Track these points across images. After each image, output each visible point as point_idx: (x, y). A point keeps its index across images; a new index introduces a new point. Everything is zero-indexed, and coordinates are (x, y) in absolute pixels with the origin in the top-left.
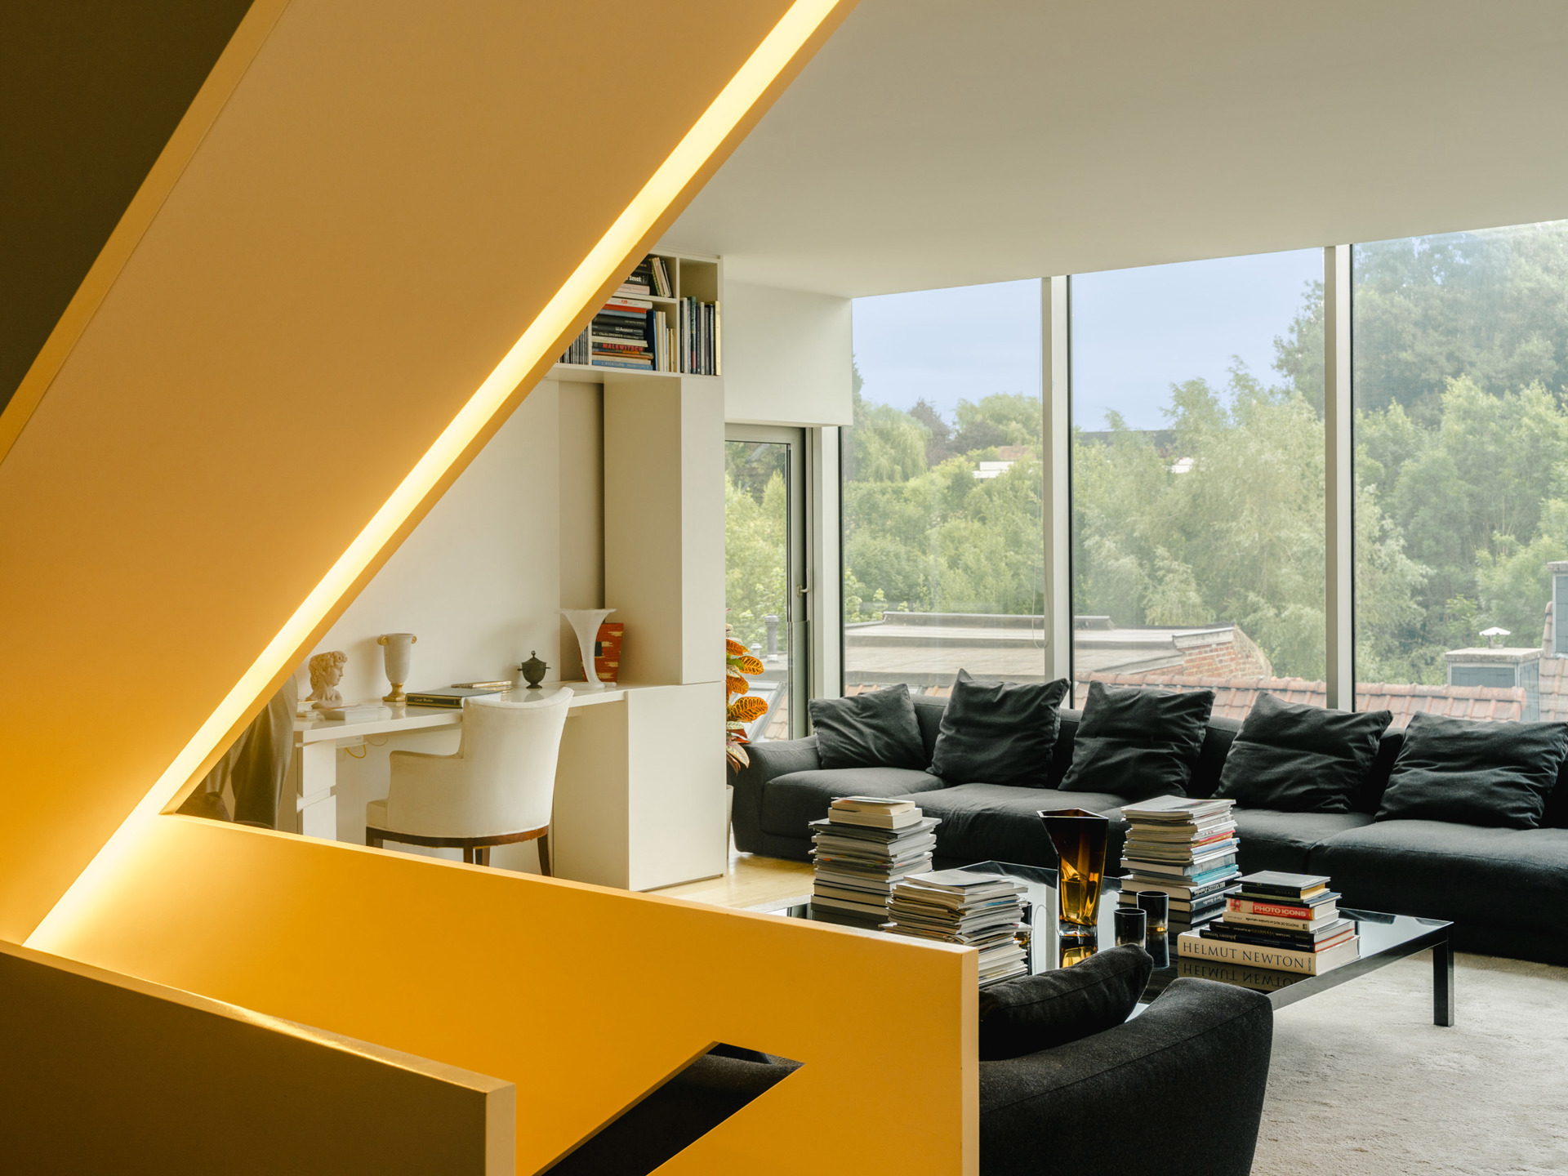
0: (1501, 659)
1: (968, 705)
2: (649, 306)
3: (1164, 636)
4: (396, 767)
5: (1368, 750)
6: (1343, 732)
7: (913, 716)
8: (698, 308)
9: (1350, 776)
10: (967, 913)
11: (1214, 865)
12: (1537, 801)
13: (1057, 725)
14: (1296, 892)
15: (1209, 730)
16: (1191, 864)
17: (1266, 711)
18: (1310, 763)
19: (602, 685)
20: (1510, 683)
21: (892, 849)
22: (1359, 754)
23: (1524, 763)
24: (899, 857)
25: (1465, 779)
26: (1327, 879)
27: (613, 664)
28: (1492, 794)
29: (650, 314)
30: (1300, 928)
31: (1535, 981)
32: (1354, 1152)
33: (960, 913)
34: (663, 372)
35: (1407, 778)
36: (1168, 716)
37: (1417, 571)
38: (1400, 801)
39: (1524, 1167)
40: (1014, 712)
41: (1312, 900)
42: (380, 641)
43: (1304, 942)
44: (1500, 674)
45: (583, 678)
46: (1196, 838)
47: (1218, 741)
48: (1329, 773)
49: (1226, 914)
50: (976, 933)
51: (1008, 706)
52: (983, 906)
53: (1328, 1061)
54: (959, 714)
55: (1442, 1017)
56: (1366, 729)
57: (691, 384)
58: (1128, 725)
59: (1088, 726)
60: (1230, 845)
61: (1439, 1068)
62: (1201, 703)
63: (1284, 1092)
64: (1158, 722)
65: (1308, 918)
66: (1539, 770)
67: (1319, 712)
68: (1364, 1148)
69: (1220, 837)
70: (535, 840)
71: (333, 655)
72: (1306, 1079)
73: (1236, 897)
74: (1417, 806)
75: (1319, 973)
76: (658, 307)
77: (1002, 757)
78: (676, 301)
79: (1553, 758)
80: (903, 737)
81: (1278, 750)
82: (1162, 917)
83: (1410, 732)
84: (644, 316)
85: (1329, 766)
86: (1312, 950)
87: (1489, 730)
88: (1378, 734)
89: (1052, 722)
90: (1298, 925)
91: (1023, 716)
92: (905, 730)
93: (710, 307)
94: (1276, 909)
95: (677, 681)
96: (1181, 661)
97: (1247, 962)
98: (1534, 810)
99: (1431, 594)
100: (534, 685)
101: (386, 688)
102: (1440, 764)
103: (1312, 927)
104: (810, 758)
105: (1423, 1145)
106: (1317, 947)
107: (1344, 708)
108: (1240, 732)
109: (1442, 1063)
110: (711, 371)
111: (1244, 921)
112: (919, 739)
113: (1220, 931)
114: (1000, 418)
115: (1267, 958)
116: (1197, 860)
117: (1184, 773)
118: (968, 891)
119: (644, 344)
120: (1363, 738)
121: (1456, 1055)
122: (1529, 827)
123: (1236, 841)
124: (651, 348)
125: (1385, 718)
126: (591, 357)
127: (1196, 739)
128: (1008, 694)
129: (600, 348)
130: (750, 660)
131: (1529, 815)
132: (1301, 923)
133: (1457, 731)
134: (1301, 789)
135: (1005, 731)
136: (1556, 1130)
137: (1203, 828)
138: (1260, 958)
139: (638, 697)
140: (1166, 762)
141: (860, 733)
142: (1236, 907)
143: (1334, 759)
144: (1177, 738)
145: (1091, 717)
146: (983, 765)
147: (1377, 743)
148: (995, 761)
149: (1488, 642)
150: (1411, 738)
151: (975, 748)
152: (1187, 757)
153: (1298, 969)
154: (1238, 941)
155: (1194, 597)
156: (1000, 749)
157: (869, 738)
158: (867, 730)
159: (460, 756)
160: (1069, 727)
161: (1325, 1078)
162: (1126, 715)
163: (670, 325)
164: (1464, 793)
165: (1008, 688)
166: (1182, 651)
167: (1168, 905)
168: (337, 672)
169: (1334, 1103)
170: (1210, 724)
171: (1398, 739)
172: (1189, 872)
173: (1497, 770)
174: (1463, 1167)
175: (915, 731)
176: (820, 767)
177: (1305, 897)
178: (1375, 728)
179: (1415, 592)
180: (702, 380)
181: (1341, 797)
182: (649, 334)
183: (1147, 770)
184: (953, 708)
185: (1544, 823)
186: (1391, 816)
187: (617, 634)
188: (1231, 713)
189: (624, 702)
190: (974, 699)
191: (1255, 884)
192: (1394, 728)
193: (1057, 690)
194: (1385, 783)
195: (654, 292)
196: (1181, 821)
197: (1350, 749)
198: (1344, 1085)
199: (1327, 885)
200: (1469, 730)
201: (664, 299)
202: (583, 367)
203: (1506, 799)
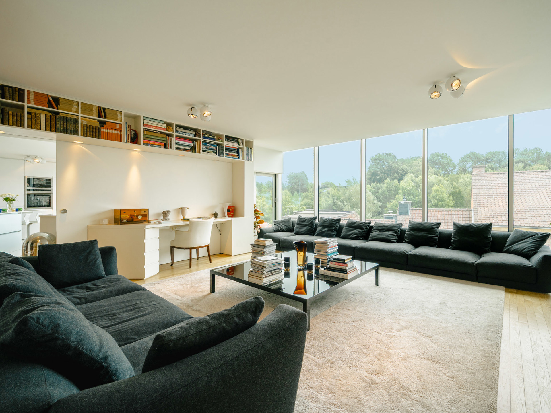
0: (391, 215)
1: (300, 221)
2: (238, 147)
3: (345, 213)
4: (176, 234)
5: (367, 229)
6: (363, 225)
7: (291, 223)
8: (248, 149)
9: (363, 233)
10: (266, 267)
11: (333, 252)
12: (396, 238)
13: (315, 224)
14: (344, 260)
15: (340, 225)
16: (327, 252)
17: (350, 222)
18: (357, 231)
19: (228, 217)
20: (393, 219)
21: (265, 250)
22: (365, 229)
23: (394, 231)
24: (266, 251)
25: (383, 234)
26: (352, 257)
27: (232, 214)
28: (388, 236)
29: (238, 149)
30: (345, 268)
31: (396, 273)
32: (352, 327)
33: (265, 267)
34: (241, 159)
35: (373, 234)
36: (333, 223)
37: (380, 204)
38: (372, 238)
39: (393, 331)
40: (307, 222)
41: (348, 262)
42: (180, 209)
43: (345, 271)
44: (391, 218)
45: (225, 216)
46: (328, 246)
47: (341, 228)
48: (360, 233)
49: (329, 265)
50: (269, 271)
51: (306, 221)
52: (271, 265)
53: (352, 296)
54: (298, 223)
55: (377, 284)
56: (367, 225)
57: (247, 163)
58: (326, 224)
59: (320, 224)
60: (336, 248)
61: (376, 298)
62: (338, 221)
63: (340, 306)
64: (331, 224)
65: (347, 266)
66: (397, 232)
67: (359, 222)
68: (355, 325)
69: (334, 246)
70: (206, 247)
71: (167, 211)
72: (346, 301)
73: (332, 261)
74: (375, 239)
75: (348, 279)
76: (240, 148)
77: (305, 230)
78: (244, 147)
79: (399, 230)
80: (289, 227)
81: (351, 229)
82: (319, 264)
83: (374, 225)
84: (237, 149)
85: (360, 232)
86: (347, 274)
87: (388, 225)
88: (369, 226)
89: (314, 224)
90: (344, 268)
91: (309, 223)
92: (289, 225)
93: (251, 149)
94: (340, 264)
95: (243, 217)
96: (347, 216)
97: (333, 276)
98: (396, 239)
99: (382, 207)
100: (216, 217)
101: (182, 218)
102: (379, 231)
103: (347, 268)
104: (273, 231)
105: (369, 324)
106: (348, 273)
107: (363, 221)
108: (345, 225)
109: (376, 296)
110: (251, 160)
111: (333, 267)
112: (292, 227)
113: (328, 269)
114: (327, 185)
115: (337, 275)
116: (328, 251)
117: (335, 233)
118: (267, 262)
119: (237, 154)
120: (366, 226)
121: (379, 294)
122: (395, 243)
123: (337, 247)
124: (239, 155)
125: (370, 223)
126: (225, 156)
127: (337, 227)
128: (306, 219)
129: (227, 154)
130: (261, 213)
131: (395, 240)
132: (345, 267)
133: (382, 225)
134: (355, 236)
135: (305, 226)
136: (400, 317)
137: (330, 245)
138: (336, 275)
139: (234, 219)
140: (332, 231)
141: (282, 226)
142: (331, 263)
143: (361, 230)
144: (334, 227)
145: (320, 223)
146: (302, 232)
147: (369, 227)
148: (303, 231)
149: (389, 213)
150: (374, 226)
151: (300, 229)
152: (336, 230)
153: (344, 278)
154: (332, 271)
155: (350, 207)
156: (305, 229)
157: (283, 227)
158: (283, 226)
159: (188, 231)
160: (317, 225)
161: (350, 301)
162: (326, 223)
163: (242, 151)
164: (383, 236)
165: (306, 218)
166: (347, 215)
167: (321, 260)
168: (168, 214)
169: (351, 309)
170: (340, 224)
171: (372, 227)
172: (327, 254)
173: (389, 232)
174: (378, 332)
175: (291, 226)
176: (274, 232)
177: (346, 261)
178: (368, 225)
179: (380, 207)
180: (249, 162)
181: (362, 237)
182: (238, 152)
183: (329, 232)
184: (297, 222)
185: (398, 242)
186: (371, 241)
187: (233, 208)
188: (343, 222)
189: (232, 220)
190: (301, 220)
191: (335, 258)
192: (371, 225)
193: (315, 218)
194: (369, 234)
195: (239, 145)
196: (325, 243)
197: (364, 228)
198: (354, 303)
199: (352, 258)
200: (385, 225)
201: (241, 146)
202: (223, 157)
203: (391, 237)
